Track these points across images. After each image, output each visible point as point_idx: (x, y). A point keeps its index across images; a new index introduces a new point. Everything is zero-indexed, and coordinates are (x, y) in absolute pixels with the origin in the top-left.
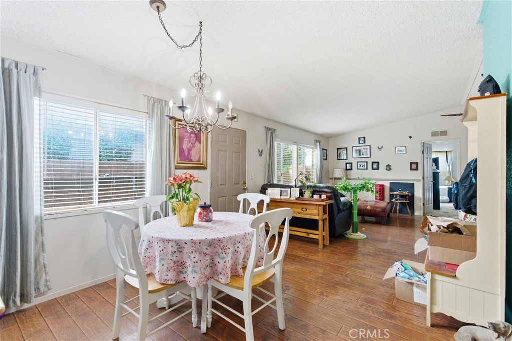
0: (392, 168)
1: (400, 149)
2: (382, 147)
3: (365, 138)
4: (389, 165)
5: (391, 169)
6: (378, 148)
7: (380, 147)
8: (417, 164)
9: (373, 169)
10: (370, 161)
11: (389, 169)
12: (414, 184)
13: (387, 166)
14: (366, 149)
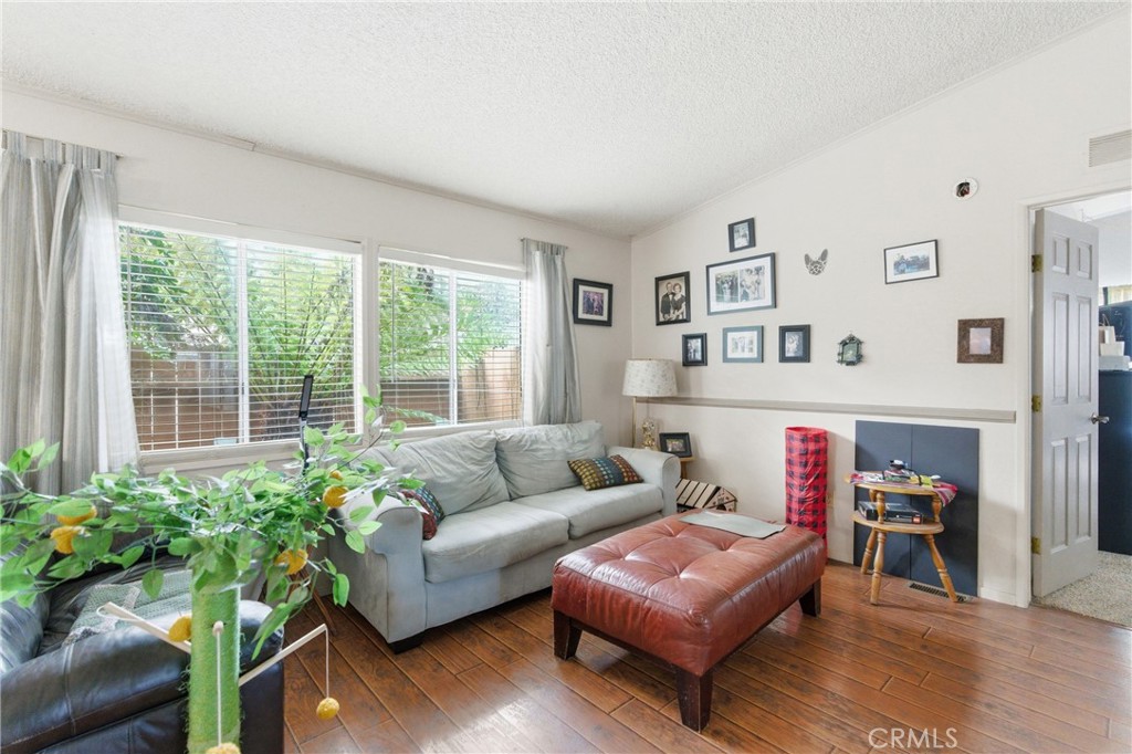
0: (865, 350)
1: (908, 253)
2: (824, 255)
3: (751, 223)
4: (852, 339)
5: (859, 358)
6: (807, 258)
7: (815, 257)
8: (997, 328)
9: (783, 358)
10: (773, 322)
11: (850, 355)
12: (975, 433)
13: (844, 344)
14: (758, 270)
